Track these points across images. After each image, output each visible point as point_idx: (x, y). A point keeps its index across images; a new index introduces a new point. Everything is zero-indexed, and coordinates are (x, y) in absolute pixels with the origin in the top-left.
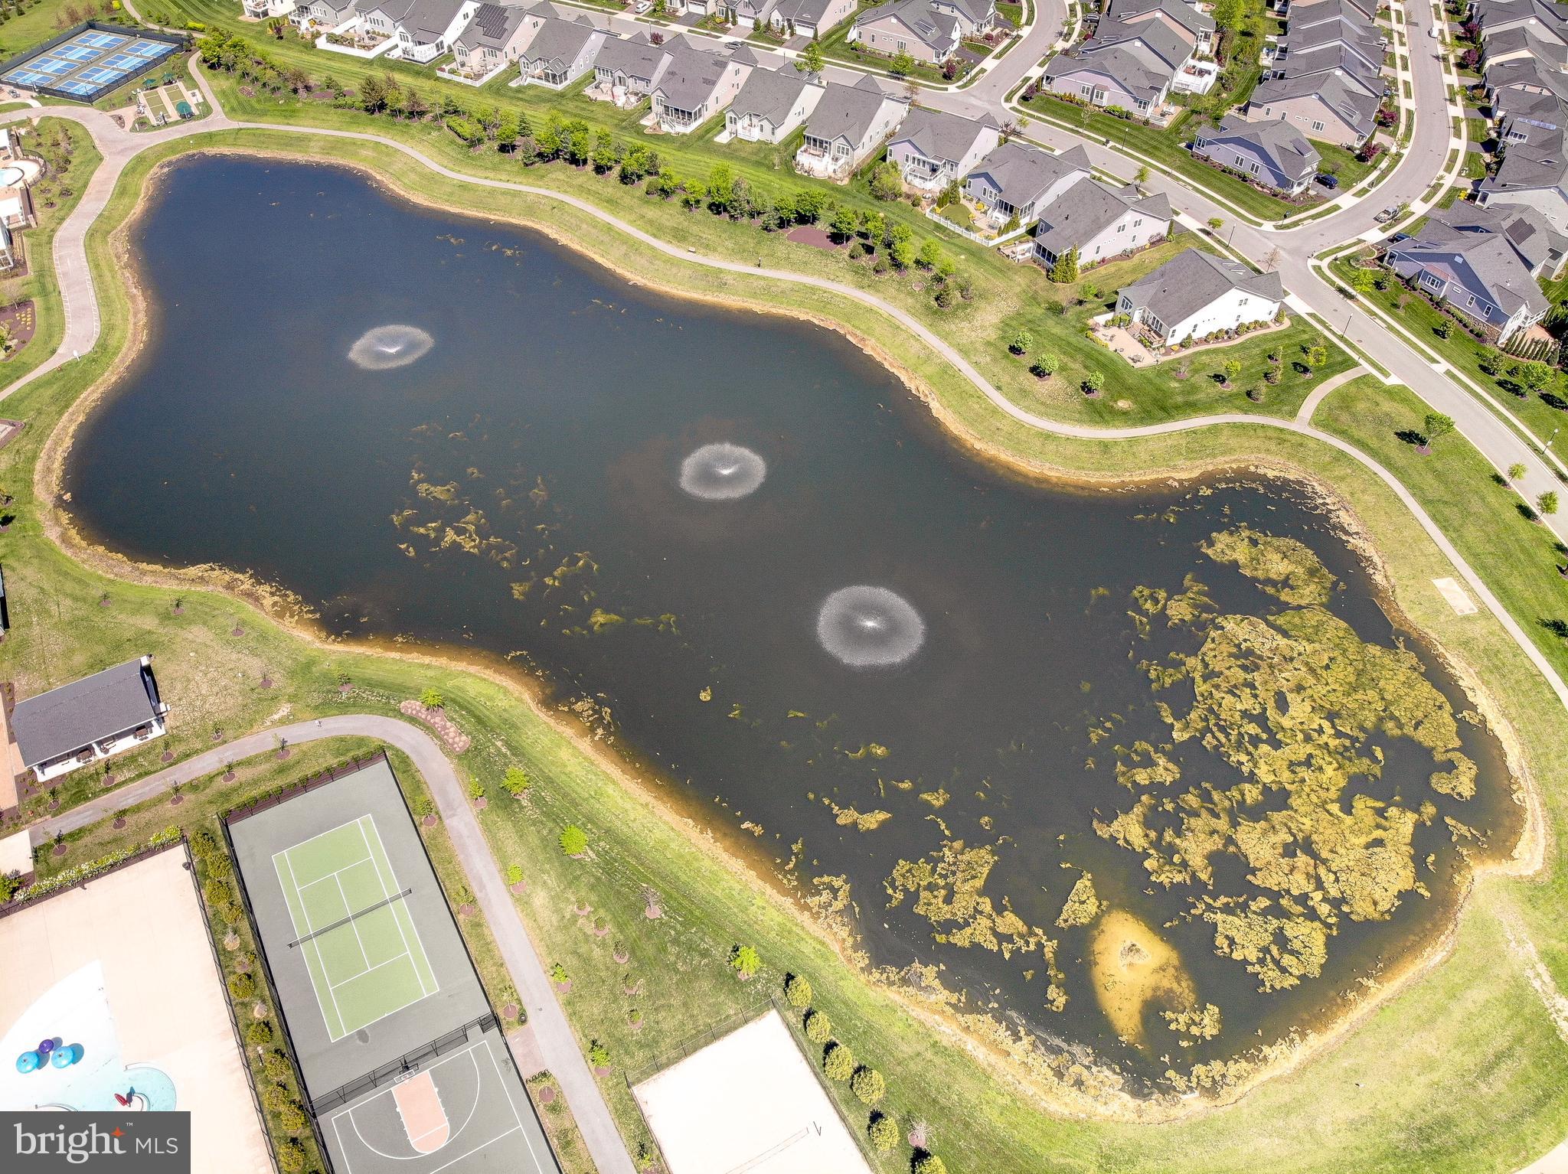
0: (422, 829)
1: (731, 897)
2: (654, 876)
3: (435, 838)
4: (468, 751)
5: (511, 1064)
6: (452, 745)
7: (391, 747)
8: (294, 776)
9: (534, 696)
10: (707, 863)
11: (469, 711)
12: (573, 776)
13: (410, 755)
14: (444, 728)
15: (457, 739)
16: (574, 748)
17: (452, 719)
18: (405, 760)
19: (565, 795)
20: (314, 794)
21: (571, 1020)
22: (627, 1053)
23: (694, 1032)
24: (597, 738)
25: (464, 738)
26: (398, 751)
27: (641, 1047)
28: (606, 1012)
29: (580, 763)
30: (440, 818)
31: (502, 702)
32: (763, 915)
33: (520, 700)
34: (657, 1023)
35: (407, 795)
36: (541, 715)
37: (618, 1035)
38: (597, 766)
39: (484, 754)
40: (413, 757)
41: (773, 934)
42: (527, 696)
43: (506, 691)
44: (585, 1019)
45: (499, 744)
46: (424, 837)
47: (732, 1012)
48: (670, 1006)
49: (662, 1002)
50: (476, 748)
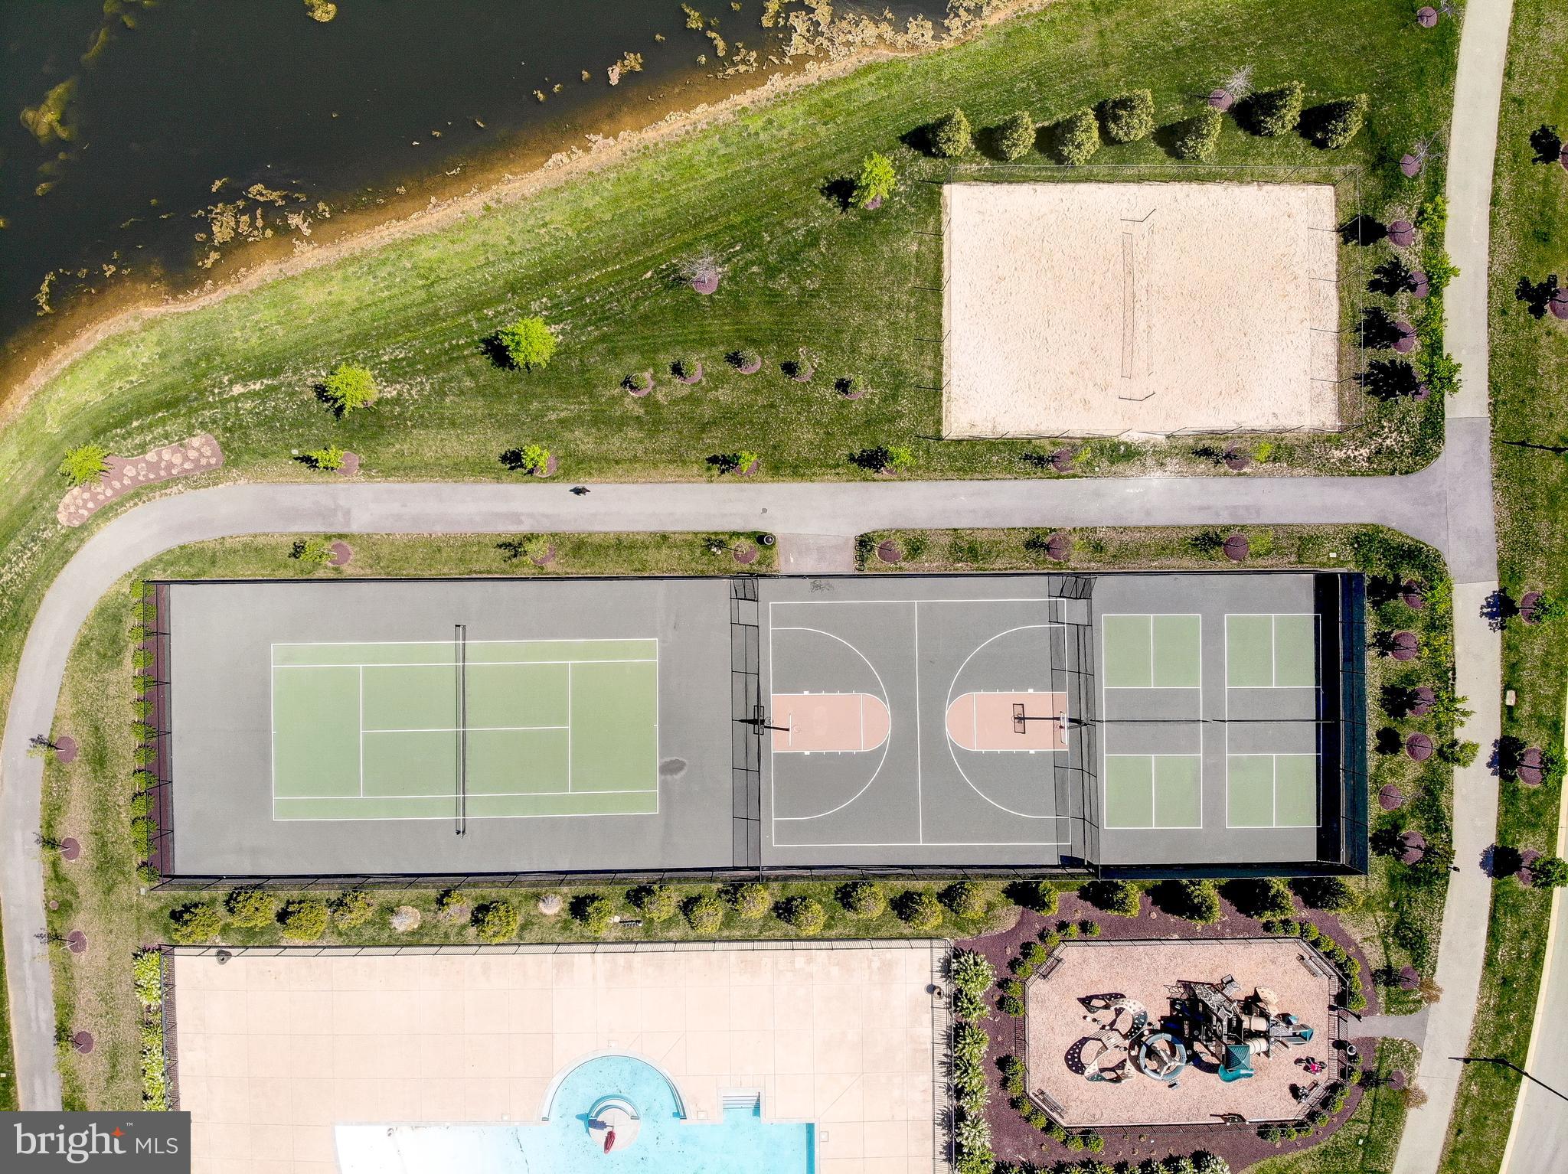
0: (348, 571)
1: (729, 159)
2: (637, 253)
3: (379, 558)
4: (226, 447)
5: (824, 581)
6: (197, 466)
7: (147, 567)
8: (127, 744)
9: (155, 298)
10: (648, 166)
11: (139, 413)
12: (369, 300)
13: (181, 542)
14: (153, 467)
15: (192, 454)
16: (307, 274)
17: (143, 448)
18: (187, 554)
19: (406, 327)
20: (179, 721)
21: (802, 476)
22: (891, 420)
23: (912, 315)
24: (307, 232)
25: (196, 442)
26: (159, 559)
27: (894, 397)
28: (818, 423)
29: (345, 279)
30: (341, 536)
31: (145, 353)
32: (781, 127)
33: (150, 325)
34: (873, 358)
35: (265, 574)
36: (203, 301)
37: (860, 420)
38: (366, 254)
39: (249, 420)
40: (188, 538)
41: (821, 130)
42: (149, 311)
43: (121, 340)
44: (811, 457)
45: (238, 389)
46: (368, 573)
47: (914, 247)
48: (859, 329)
49: (846, 338)
50: (226, 430)
